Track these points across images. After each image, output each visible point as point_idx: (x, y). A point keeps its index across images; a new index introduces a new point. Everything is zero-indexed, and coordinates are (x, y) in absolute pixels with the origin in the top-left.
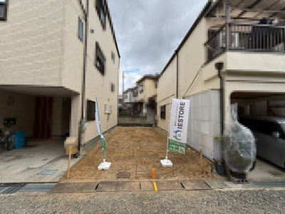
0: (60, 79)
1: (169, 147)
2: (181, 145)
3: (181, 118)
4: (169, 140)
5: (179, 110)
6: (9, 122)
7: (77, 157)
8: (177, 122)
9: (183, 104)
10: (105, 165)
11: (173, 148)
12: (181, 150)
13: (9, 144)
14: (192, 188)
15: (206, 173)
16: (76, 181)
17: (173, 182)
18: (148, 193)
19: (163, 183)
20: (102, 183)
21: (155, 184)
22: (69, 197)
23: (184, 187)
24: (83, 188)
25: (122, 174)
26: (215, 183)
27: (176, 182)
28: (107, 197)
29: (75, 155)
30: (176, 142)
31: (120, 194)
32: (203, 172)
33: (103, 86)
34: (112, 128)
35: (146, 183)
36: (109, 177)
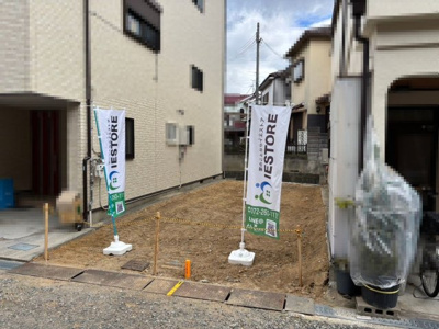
0: (27, 80)
1: (247, 222)
2: (271, 214)
3: (269, 154)
4: (247, 206)
5: (266, 135)
7: (79, 230)
8: (263, 163)
9: (272, 119)
10: (118, 247)
12: (271, 227)
14: (241, 302)
15: (312, 285)
16: (55, 264)
17: (217, 289)
18: (150, 296)
19: (194, 287)
20: (90, 271)
21: (177, 286)
22: (29, 281)
23: (227, 299)
24: (56, 273)
25: (133, 264)
26: (308, 304)
27: (223, 289)
28: (80, 290)
29: (76, 224)
30: (260, 208)
31: (104, 289)
32: (304, 285)
33: (156, 79)
34: (201, 181)
35: (163, 281)
36: (110, 265)
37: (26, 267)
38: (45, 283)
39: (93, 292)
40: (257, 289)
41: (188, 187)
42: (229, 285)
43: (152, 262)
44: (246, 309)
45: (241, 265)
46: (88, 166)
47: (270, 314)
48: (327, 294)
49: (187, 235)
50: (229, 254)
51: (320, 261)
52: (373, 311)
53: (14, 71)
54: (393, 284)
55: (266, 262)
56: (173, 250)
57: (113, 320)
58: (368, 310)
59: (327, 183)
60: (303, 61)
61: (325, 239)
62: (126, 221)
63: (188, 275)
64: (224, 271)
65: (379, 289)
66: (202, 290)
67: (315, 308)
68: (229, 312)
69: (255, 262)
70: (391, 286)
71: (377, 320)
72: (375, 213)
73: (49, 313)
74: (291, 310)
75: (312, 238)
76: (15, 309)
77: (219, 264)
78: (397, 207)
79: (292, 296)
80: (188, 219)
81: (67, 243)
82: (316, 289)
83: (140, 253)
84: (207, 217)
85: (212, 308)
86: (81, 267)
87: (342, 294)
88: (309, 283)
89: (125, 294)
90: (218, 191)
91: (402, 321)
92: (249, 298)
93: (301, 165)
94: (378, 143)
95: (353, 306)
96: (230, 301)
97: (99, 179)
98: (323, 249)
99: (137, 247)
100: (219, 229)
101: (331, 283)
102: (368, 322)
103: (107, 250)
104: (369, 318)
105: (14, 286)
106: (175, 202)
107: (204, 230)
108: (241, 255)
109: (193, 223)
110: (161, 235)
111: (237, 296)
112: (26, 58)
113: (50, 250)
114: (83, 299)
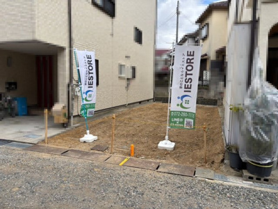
1: (170, 122)
2: (189, 115)
3: (188, 77)
4: (171, 112)
5: (186, 65)
6: (11, 86)
7: (65, 127)
8: (184, 83)
9: (190, 54)
10: (89, 137)
11: (175, 122)
12: (188, 123)
13: (12, 109)
14: (166, 171)
15: (213, 163)
16: (51, 146)
17: (150, 163)
18: (108, 165)
19: (136, 161)
20: (72, 150)
21: (126, 160)
22: (36, 154)
23: (157, 169)
24: (52, 151)
25: (98, 147)
26: (210, 173)
27: (155, 163)
28: (66, 160)
29: (64, 124)
30: (181, 112)
31: (80, 160)
32: (208, 162)
33: (112, 35)
34: (140, 102)
35: (117, 157)
36: (84, 147)
37: (34, 147)
38: (45, 156)
39: (74, 162)
40: (176, 163)
41: (131, 106)
42: (158, 161)
43: (110, 146)
44: (170, 175)
45: (166, 150)
46: (70, 88)
47: (185, 178)
48: (223, 168)
49: (131, 132)
50: (158, 143)
51: (218, 147)
52: (255, 179)
53: (26, 26)
54: (269, 161)
55: (182, 149)
56: (123, 140)
57: (86, 177)
58: (251, 178)
59: (222, 104)
60: (208, 24)
61: (222, 136)
62: (94, 123)
63: (132, 154)
64: (155, 153)
65: (259, 164)
66: (141, 163)
67: (215, 176)
68: (158, 176)
69: (175, 148)
70: (267, 162)
71: (257, 184)
72: (259, 113)
73: (48, 172)
74: (199, 176)
75: (212, 136)
76: (28, 169)
77: (152, 148)
78: (274, 109)
79: (200, 168)
80: (132, 123)
81: (58, 134)
82: (216, 165)
83: (103, 141)
84: (144, 122)
85: (147, 173)
86: (67, 148)
87: (233, 168)
88: (211, 161)
89: (93, 163)
90: (151, 109)
91: (274, 185)
92: (172, 169)
93: (205, 94)
94: (262, 67)
95: (241, 176)
96: (159, 170)
97: (77, 96)
98: (220, 141)
99: (101, 138)
100: (151, 130)
101: (225, 161)
102: (251, 185)
103: (82, 139)
104: (251, 183)
105: (27, 157)
106: (124, 114)
107: (142, 130)
108: (166, 144)
109: (135, 126)
110: (115, 132)
111: (164, 167)
112: (32, 18)
113: (48, 138)
114: (69, 165)
